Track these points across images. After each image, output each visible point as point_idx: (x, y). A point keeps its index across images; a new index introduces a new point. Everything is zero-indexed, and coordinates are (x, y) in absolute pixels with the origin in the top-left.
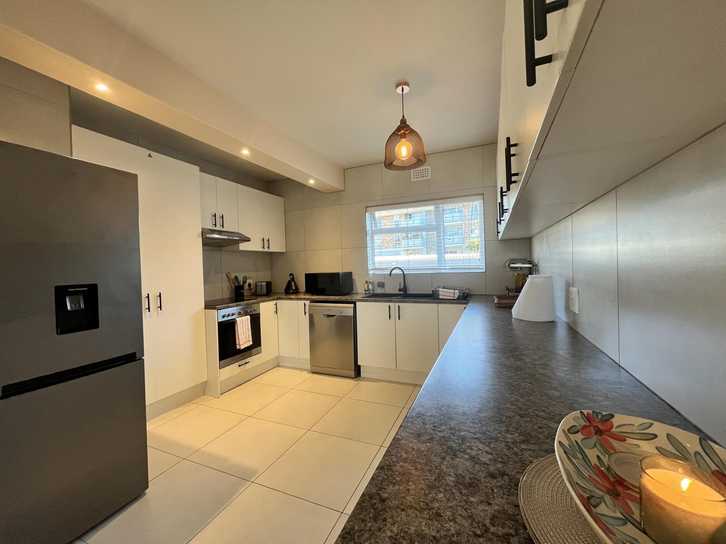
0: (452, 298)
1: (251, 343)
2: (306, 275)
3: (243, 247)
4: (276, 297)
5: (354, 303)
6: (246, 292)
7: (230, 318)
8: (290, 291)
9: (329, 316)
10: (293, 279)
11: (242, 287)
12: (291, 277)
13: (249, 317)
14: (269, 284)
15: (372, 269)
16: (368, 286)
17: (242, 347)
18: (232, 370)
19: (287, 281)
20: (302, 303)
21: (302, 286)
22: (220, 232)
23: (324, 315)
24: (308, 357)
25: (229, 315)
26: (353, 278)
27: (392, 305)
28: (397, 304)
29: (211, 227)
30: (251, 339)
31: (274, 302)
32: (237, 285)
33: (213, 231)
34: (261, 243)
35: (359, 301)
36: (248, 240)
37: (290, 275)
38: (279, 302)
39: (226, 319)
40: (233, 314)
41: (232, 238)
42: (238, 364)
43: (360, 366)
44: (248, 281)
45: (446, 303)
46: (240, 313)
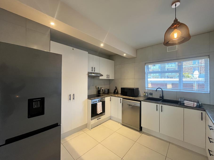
0: (193, 106)
1: (102, 112)
2: (121, 88)
3: (101, 78)
4: (110, 95)
5: (140, 101)
6: (101, 92)
7: (95, 103)
8: (116, 92)
9: (130, 105)
10: (116, 89)
11: (100, 91)
12: (116, 88)
13: (101, 102)
14: (108, 90)
15: (147, 87)
16: (145, 94)
17: (99, 113)
18: (95, 121)
19: (114, 89)
20: (119, 98)
21: (120, 92)
22: (94, 73)
23: (128, 104)
24: (121, 118)
25: (95, 102)
26: (139, 90)
27: (158, 105)
28: (161, 105)
29: (91, 71)
30: (102, 110)
31: (110, 97)
32: (98, 90)
33: (91, 73)
34: (106, 76)
35: (143, 101)
36: (102, 75)
37: (115, 87)
38: (111, 97)
39: (94, 103)
40: (96, 101)
41: (97, 75)
42: (97, 119)
43: (142, 127)
44: (102, 89)
45: (189, 108)
46: (98, 101)
